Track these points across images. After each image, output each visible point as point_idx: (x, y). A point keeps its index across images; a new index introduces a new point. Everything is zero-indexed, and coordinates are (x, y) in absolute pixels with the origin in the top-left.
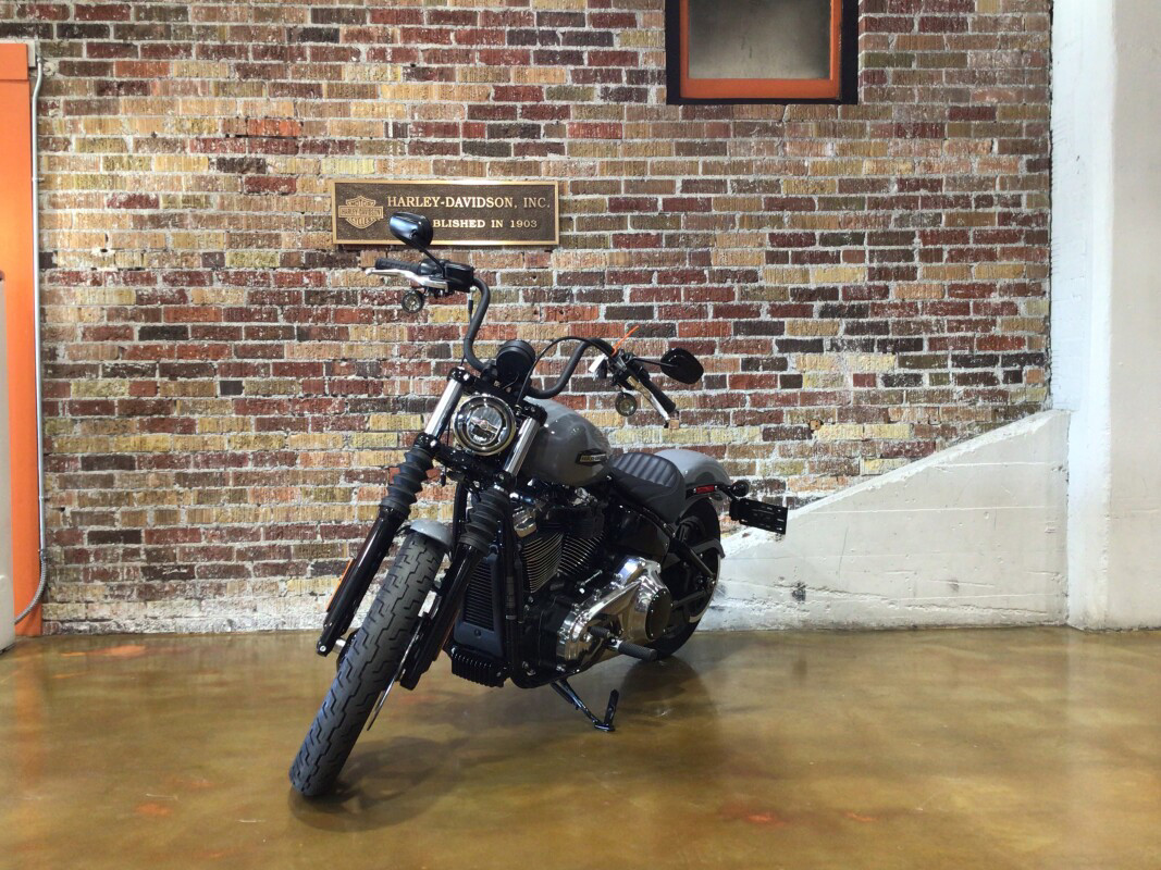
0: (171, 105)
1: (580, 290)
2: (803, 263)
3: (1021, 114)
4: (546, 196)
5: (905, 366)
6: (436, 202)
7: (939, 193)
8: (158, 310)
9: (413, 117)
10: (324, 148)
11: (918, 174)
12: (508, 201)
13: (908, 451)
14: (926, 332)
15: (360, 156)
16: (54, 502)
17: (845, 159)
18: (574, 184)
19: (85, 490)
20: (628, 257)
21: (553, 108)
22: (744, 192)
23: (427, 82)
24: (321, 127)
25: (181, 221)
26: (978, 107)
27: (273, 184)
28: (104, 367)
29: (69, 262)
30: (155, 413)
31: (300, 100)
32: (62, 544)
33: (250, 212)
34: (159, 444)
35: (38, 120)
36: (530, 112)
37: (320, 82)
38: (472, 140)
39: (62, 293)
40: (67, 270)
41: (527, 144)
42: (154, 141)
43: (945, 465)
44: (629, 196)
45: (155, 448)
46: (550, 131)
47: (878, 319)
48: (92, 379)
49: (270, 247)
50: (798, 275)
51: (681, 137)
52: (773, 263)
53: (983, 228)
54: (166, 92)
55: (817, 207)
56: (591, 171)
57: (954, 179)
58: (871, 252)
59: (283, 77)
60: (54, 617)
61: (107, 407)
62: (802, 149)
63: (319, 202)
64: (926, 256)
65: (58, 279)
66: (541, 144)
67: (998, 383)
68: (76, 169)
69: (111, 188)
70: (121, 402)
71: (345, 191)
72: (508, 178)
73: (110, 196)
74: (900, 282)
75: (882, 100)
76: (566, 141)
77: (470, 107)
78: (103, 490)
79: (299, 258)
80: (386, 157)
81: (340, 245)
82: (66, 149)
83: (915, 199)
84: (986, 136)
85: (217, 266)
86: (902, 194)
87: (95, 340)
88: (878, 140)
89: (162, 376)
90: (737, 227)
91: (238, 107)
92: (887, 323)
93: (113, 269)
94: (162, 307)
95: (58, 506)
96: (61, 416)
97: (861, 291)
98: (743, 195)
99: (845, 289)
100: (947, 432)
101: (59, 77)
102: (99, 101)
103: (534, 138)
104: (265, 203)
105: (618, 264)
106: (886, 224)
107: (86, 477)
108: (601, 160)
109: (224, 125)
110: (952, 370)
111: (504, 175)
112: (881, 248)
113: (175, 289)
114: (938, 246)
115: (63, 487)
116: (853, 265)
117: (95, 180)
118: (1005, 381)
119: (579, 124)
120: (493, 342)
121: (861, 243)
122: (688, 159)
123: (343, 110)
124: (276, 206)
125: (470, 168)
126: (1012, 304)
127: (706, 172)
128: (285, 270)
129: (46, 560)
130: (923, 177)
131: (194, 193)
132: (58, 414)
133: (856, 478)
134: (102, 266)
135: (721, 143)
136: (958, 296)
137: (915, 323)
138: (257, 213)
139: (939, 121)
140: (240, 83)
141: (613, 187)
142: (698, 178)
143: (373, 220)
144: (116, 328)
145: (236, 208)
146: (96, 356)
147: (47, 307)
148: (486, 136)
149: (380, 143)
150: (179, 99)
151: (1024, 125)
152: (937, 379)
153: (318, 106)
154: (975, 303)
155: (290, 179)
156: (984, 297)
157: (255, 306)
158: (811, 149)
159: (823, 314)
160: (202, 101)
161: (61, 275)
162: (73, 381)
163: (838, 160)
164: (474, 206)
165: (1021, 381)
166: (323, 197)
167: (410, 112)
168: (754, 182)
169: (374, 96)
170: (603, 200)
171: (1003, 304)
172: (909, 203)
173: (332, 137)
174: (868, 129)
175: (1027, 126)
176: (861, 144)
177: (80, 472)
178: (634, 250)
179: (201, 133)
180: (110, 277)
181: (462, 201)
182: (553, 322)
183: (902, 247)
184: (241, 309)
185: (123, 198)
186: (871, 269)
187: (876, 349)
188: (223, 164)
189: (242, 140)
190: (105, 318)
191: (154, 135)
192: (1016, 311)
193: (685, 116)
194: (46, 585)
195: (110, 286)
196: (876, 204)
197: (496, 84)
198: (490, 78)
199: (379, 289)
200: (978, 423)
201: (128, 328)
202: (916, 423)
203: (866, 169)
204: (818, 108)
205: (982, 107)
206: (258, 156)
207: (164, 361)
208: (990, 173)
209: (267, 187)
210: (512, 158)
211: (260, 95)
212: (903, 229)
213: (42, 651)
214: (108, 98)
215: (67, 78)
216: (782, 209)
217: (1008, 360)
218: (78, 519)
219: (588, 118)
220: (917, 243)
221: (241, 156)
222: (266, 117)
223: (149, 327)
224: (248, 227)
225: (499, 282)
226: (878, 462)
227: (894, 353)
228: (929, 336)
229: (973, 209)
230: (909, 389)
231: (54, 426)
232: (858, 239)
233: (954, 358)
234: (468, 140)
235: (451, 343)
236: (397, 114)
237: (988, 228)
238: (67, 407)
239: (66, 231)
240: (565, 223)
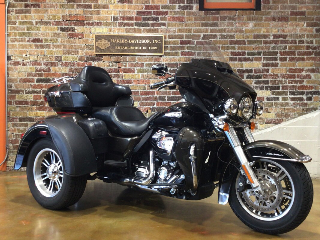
0: (47, 11)
1: (170, 69)
2: (241, 61)
3: (314, 14)
4: (160, 39)
5: (274, 95)
6: (126, 41)
7: (286, 39)
8: (42, 73)
9: (120, 15)
10: (92, 24)
11: (279, 33)
12: (148, 41)
13: (274, 122)
14: (281, 83)
15: (103, 27)
16: (10, 131)
17: (256, 28)
18: (169, 36)
19: (19, 128)
20: (185, 59)
21: (163, 12)
22: (223, 38)
23: (124, 4)
24: (92, 18)
25: (49, 46)
26: (300, 12)
27: (76, 35)
28: (26, 90)
29: (16, 59)
30: (40, 105)
31: (85, 9)
32: (13, 144)
33: (70, 44)
34: (42, 114)
35: (7, 15)
36: (155, 13)
37: (92, 4)
38: (137, 22)
39: (14, 68)
40: (15, 61)
41: (155, 24)
42: (42, 22)
43: (285, 127)
44: (186, 39)
45: (41, 115)
46: (162, 19)
47: (265, 79)
48: (22, 94)
49: (75, 55)
50: (239, 65)
51: (203, 21)
52: (231, 61)
53: (300, 51)
54: (45, 7)
55: (246, 43)
56: (174, 32)
57: (291, 35)
58: (264, 58)
59: (80, 2)
60: (9, 166)
61: (26, 103)
62: (242, 25)
63: (91, 41)
64: (281, 59)
65: (13, 64)
66: (159, 24)
67: (304, 101)
68: (19, 31)
69: (29, 36)
70: (31, 101)
71: (99, 38)
72: (149, 34)
73: (28, 39)
74: (273, 67)
75: (268, 9)
76: (167, 22)
77: (137, 11)
78: (25, 128)
79: (84, 58)
80: (111, 27)
81: (97, 54)
82: (15, 24)
83: (278, 41)
84: (302, 21)
85: (60, 60)
86: (274, 39)
87: (23, 82)
88: (267, 22)
89: (43, 94)
90: (220, 50)
91: (67, 12)
92: (268, 81)
93: (29, 61)
94: (43, 73)
95: (11, 132)
96: (13, 105)
97: (260, 70)
98: (222, 39)
99: (255, 69)
100: (287, 116)
101: (14, 2)
102: (25, 10)
103: (157, 21)
104: (74, 41)
105: (182, 61)
106: (269, 49)
107: (20, 124)
108: (177, 28)
109: (62, 17)
110: (289, 96)
111: (147, 33)
112: (267, 56)
113: (47, 67)
114: (286, 56)
115: (13, 126)
116: (258, 62)
117: (24, 34)
118: (307, 100)
119: (171, 17)
120: (143, 85)
121: (261, 55)
122: (205, 28)
123: (98, 13)
124: (77, 42)
125: (137, 31)
126: (310, 75)
127: (211, 32)
128: (80, 62)
129: (8, 148)
130: (281, 34)
131: (53, 38)
132: (12, 105)
133: (257, 130)
134: (26, 60)
135: (216, 23)
136: (292, 72)
137: (277, 81)
138: (72, 44)
139: (287, 16)
140: (67, 4)
141: (182, 37)
142: (208, 34)
143: (107, 46)
144: (29, 79)
145: (65, 43)
146: (23, 87)
147: (9, 72)
148: (142, 21)
149: (109, 23)
150: (49, 9)
151: (315, 17)
152: (284, 99)
153: (91, 11)
154: (297, 74)
155: (82, 34)
156: (300, 73)
157: (71, 73)
158: (245, 25)
159: (247, 77)
160: (56, 10)
161: (13, 63)
162: (17, 94)
163: (254, 28)
164: (138, 42)
165: (312, 100)
166: (92, 39)
167: (119, 13)
168: (226, 35)
169: (108, 8)
170: (178, 41)
171: (307, 75)
172: (276, 42)
173: (95, 21)
174: (264, 18)
175: (316, 18)
176: (261, 23)
177: (18, 122)
178: (187, 57)
179: (56, 20)
180: (28, 63)
181: (134, 41)
182: (162, 79)
183: (274, 56)
184: (67, 73)
185: (32, 39)
186: (263, 63)
187: (264, 89)
188: (62, 29)
189: (68, 22)
190: (26, 76)
191: (41, 20)
192: (311, 78)
193: (205, 14)
194: (8, 156)
195: (28, 66)
196: (266, 42)
197: (145, 4)
198: (143, 3)
199: (108, 68)
200: (297, 113)
201: (33, 79)
202: (277, 113)
203: (263, 31)
204: (247, 12)
205: (301, 11)
206: (73, 26)
207: (44, 89)
208: (303, 33)
209: (74, 36)
210: (150, 27)
211: (73, 8)
212: (274, 51)
213: (6, 175)
214: (29, 8)
215: (16, 3)
216: (235, 44)
217: (308, 93)
218: (17, 136)
219: (174, 15)
220: (279, 55)
221: (68, 27)
222: (75, 15)
223: (39, 79)
224: (69, 48)
225: (145, 66)
226: (264, 125)
227: (270, 90)
228: (282, 85)
229: (297, 44)
230: (275, 102)
231: (10, 108)
232: (259, 54)
233: (290, 92)
234: (136, 22)
235: (130, 85)
236: (115, 14)
237: (302, 50)
238: (15, 103)
239: (15, 49)
240: (166, 48)
